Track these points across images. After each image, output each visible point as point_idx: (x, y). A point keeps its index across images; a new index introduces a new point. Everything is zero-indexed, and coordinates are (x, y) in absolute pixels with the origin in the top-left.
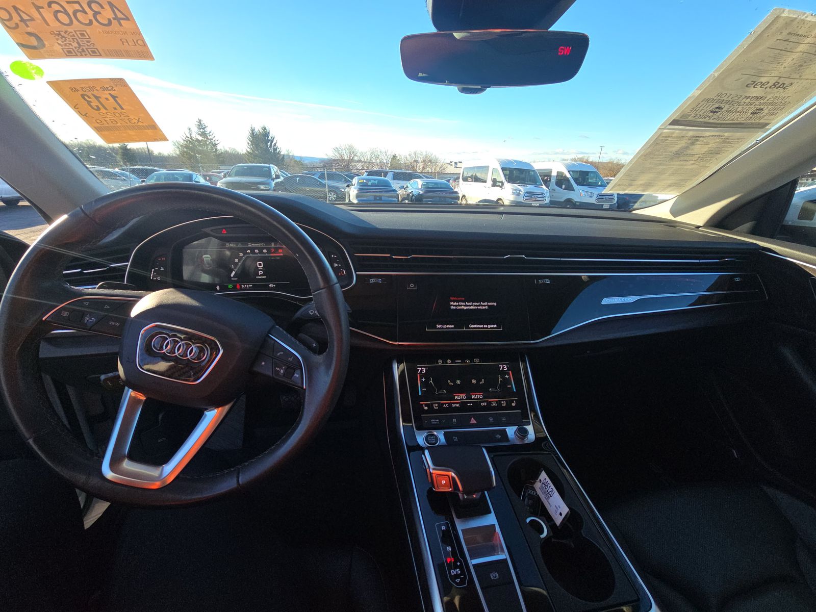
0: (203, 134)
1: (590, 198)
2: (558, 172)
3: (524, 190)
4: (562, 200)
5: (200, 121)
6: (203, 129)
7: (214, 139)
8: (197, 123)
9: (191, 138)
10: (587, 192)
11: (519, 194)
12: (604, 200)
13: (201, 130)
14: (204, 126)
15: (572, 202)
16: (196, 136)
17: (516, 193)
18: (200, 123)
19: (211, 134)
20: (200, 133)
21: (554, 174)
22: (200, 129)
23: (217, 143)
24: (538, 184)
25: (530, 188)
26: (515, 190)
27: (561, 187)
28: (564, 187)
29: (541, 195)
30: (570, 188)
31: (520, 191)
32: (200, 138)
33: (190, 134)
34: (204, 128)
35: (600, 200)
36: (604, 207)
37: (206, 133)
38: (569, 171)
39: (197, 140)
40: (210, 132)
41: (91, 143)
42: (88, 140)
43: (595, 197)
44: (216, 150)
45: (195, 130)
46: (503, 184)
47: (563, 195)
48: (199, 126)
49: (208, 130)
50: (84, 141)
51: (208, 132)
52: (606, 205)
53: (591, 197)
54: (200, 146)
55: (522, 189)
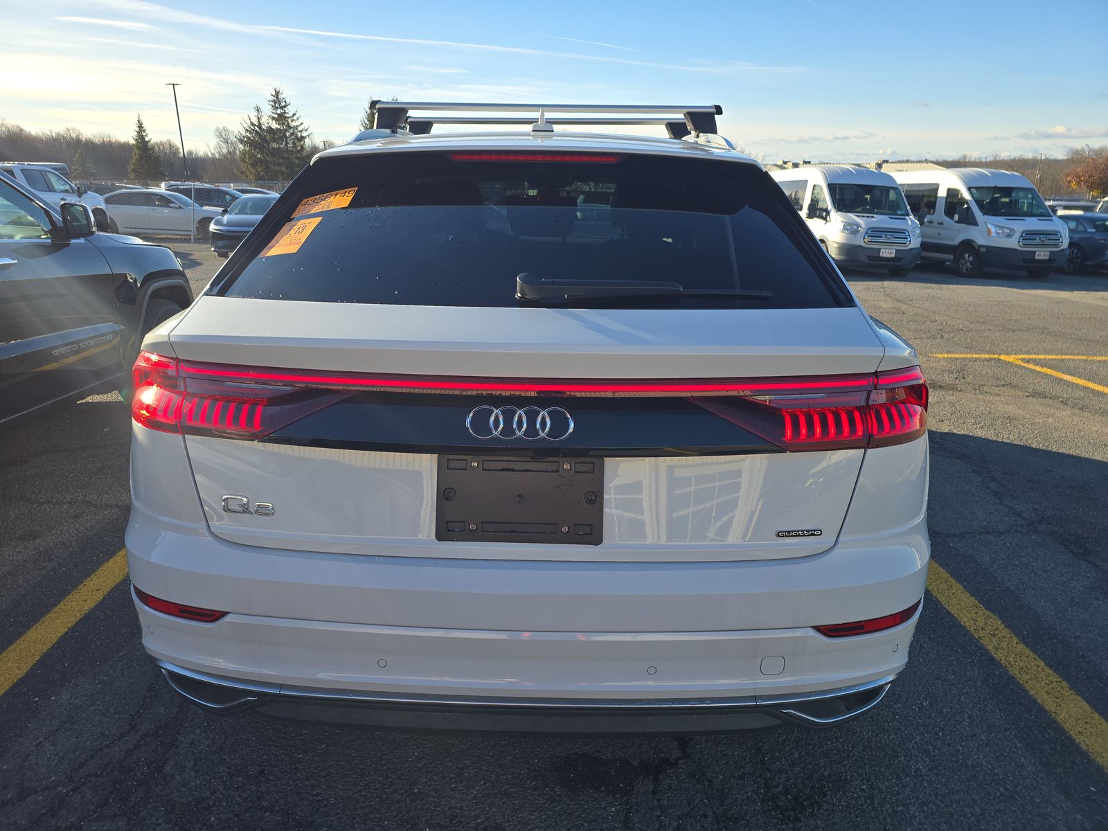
0: (281, 118)
1: (1008, 240)
2: (949, 190)
3: (866, 225)
4: (956, 242)
5: (277, 93)
6: (282, 108)
7: (300, 129)
8: (273, 98)
9: (260, 126)
10: (1002, 228)
11: (855, 232)
12: (1038, 242)
13: (279, 111)
14: (283, 104)
15: (973, 246)
16: (268, 122)
17: (850, 228)
18: (277, 98)
19: (295, 118)
20: (276, 116)
21: (942, 193)
22: (277, 108)
23: (304, 135)
24: (899, 212)
25: (880, 220)
26: (850, 224)
27: (952, 217)
28: (956, 217)
29: (901, 233)
30: (968, 218)
31: (858, 225)
32: (275, 125)
33: (259, 118)
34: (285, 106)
35: (1029, 242)
36: (1036, 257)
37: (287, 115)
38: (969, 189)
39: (270, 130)
40: (294, 115)
41: (74, 136)
42: (68, 129)
43: (1017, 236)
44: (302, 147)
45: (267, 111)
46: (828, 213)
47: (955, 233)
48: (275, 103)
49: (290, 111)
50: (62, 133)
51: (291, 115)
52: (1042, 253)
53: (1009, 236)
54: (274, 140)
55: (862, 221)
